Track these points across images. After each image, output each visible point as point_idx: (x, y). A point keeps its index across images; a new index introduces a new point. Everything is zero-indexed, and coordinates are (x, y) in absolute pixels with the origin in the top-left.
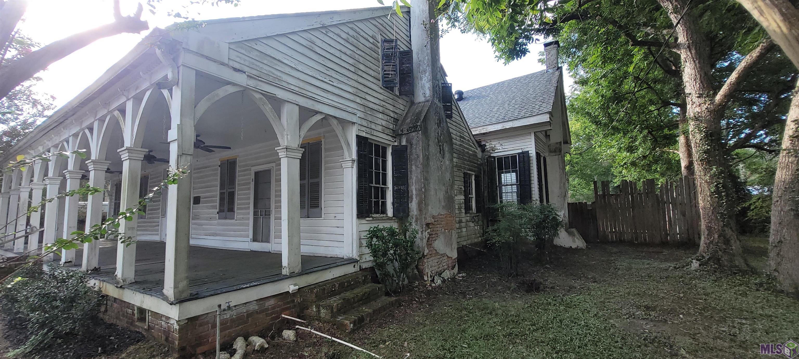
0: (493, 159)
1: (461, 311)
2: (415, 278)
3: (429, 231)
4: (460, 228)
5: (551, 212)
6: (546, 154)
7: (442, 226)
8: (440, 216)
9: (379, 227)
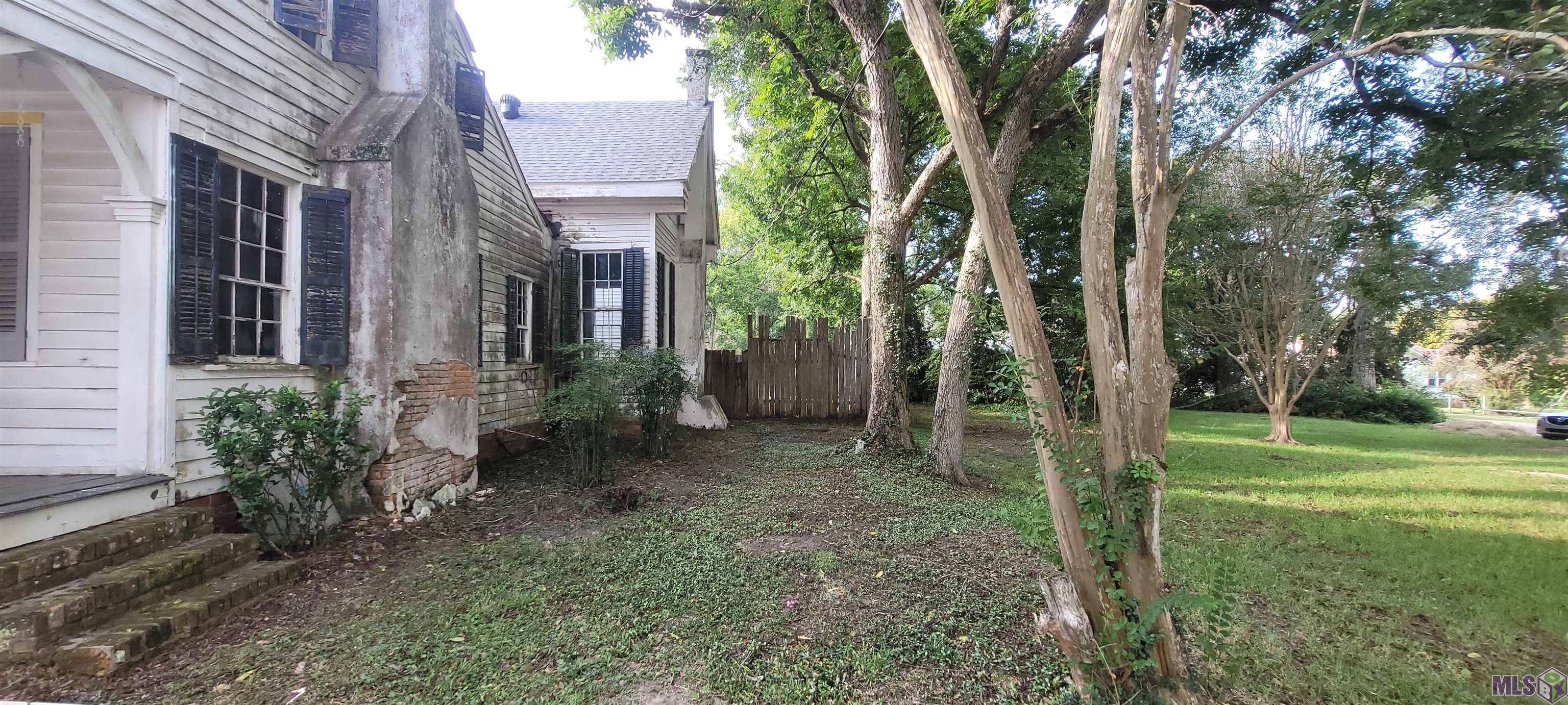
0: (574, 256)
1: (466, 567)
2: (359, 508)
3: (404, 398)
4: (492, 394)
5: (671, 364)
6: (676, 259)
7: (439, 387)
8: (437, 367)
9: (248, 389)
